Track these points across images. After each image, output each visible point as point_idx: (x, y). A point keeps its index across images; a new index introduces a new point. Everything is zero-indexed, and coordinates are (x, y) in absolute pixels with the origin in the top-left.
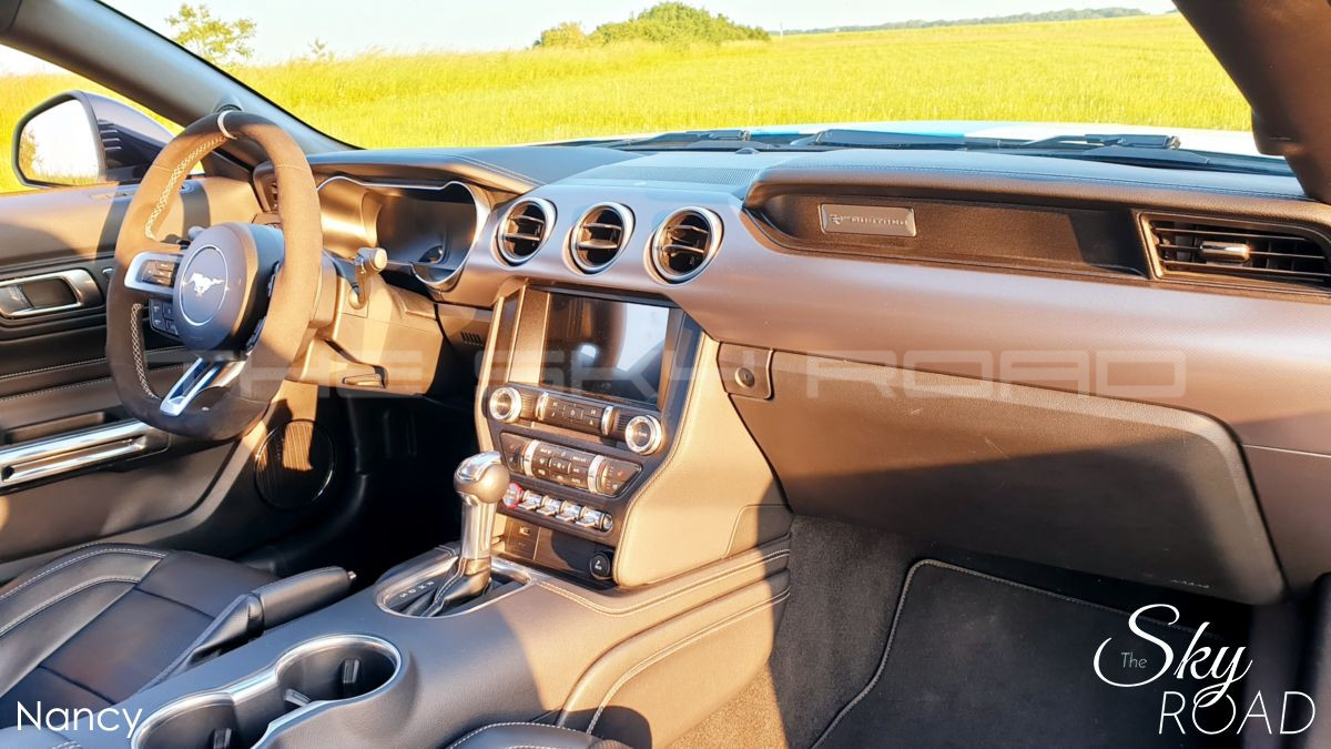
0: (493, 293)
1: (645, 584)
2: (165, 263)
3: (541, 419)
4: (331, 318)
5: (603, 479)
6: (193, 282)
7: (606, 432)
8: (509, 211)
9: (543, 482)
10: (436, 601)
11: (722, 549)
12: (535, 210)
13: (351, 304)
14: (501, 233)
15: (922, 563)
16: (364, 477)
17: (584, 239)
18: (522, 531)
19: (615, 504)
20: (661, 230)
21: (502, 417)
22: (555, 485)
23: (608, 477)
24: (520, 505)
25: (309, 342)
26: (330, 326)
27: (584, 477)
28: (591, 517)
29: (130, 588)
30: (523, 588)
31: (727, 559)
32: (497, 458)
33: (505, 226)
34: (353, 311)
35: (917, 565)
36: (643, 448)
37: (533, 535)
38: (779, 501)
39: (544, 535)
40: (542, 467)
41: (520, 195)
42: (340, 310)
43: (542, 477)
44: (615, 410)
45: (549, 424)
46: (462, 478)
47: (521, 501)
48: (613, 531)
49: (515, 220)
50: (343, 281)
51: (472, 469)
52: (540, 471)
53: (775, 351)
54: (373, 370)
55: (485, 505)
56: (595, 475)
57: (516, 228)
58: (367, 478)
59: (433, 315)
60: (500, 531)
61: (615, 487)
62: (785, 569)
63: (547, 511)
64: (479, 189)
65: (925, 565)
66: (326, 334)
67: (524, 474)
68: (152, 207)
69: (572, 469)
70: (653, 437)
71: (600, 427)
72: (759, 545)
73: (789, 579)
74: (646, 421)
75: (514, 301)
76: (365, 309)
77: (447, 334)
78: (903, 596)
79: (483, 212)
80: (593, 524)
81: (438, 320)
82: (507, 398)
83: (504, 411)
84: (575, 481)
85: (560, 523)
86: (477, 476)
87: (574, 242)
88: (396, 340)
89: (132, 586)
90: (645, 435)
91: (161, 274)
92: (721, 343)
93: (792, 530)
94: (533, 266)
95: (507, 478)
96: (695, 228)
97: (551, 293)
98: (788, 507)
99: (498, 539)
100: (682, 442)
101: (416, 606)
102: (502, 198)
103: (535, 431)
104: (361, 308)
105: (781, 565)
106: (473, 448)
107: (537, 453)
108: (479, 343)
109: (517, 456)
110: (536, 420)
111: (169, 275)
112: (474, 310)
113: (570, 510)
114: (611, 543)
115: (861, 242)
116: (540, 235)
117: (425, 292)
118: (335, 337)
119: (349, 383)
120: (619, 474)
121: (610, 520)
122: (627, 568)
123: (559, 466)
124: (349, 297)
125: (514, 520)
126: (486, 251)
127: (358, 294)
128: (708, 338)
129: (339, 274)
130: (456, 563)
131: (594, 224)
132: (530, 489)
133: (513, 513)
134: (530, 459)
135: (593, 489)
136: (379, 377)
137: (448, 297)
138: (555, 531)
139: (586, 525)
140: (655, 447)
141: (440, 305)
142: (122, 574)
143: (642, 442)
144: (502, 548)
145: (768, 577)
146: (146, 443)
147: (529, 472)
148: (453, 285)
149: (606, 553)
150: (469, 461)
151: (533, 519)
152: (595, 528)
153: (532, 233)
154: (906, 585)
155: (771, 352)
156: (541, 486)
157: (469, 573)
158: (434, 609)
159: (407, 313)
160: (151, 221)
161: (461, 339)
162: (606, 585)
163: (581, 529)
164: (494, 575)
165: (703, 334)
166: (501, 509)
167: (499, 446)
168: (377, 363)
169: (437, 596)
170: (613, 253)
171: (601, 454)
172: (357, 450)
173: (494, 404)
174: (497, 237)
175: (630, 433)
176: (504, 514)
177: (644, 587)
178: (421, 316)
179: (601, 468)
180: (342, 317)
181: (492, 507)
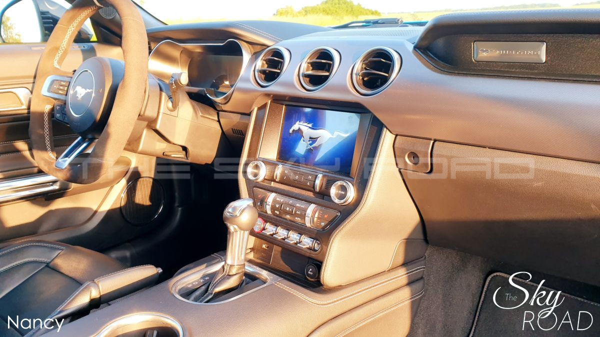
0: (250, 105)
1: (340, 286)
2: (64, 81)
3: (278, 180)
4: (155, 115)
5: (315, 219)
6: (76, 92)
7: (318, 189)
8: (262, 55)
9: (278, 218)
10: (209, 292)
11: (387, 265)
12: (278, 54)
13: (168, 108)
14: (257, 68)
15: (495, 274)
16: (180, 209)
17: (307, 70)
18: (264, 246)
19: (323, 235)
20: (359, 62)
21: (254, 178)
22: (284, 220)
23: (318, 218)
24: (263, 231)
25: (143, 130)
26: (155, 120)
27: (303, 216)
28: (307, 242)
29: (44, 265)
30: (265, 285)
31: (389, 271)
32: (251, 202)
33: (260, 64)
34: (169, 112)
35: (492, 275)
36: (342, 201)
37: (270, 249)
38: (421, 236)
39: (277, 250)
40: (277, 209)
41: (268, 47)
42: (162, 110)
43: (277, 216)
44: (324, 176)
45: (282, 183)
46: (228, 214)
47: (264, 229)
48: (320, 251)
49: (265, 60)
50: (164, 94)
51: (234, 209)
52: (276, 212)
53: (435, 141)
54: (181, 149)
55: (242, 231)
56: (310, 216)
57: (266, 66)
58: (182, 210)
59: (217, 119)
60: (251, 245)
61: (323, 224)
62: (422, 278)
63: (280, 236)
64: (245, 43)
65: (497, 275)
66: (153, 125)
67: (266, 212)
68: (57, 49)
69: (295, 212)
70: (348, 194)
71: (314, 187)
72: (405, 264)
73: (424, 284)
74: (345, 184)
75: (263, 110)
76: (177, 110)
77: (224, 130)
78: (484, 293)
79: (246, 56)
80: (308, 246)
81: (219, 121)
82: (257, 167)
83: (256, 175)
84: (298, 219)
85: (288, 244)
86: (237, 213)
87: (301, 72)
88: (195, 130)
89: (45, 265)
90: (343, 193)
91: (61, 88)
92: (397, 135)
93: (426, 254)
94: (274, 88)
95: (257, 215)
96: (382, 60)
97: (285, 105)
98: (426, 240)
99: (250, 250)
100: (368, 198)
101: (197, 293)
102: (258, 48)
103: (274, 188)
104: (174, 111)
105: (420, 276)
106: (236, 196)
107: (275, 201)
108: (242, 135)
109: (263, 201)
110: (275, 181)
111: (66, 88)
112: (240, 115)
113: (294, 237)
114: (319, 258)
115: (501, 67)
116: (281, 69)
117: (212, 105)
118: (158, 127)
119: (166, 155)
120: (326, 216)
121: (319, 244)
122: (329, 276)
123: (288, 209)
124: (166, 104)
125: (260, 240)
126: (248, 80)
127: (172, 102)
128: (388, 131)
129: (161, 90)
130: (223, 267)
131: (315, 60)
132: (270, 222)
133: (259, 236)
134: (270, 204)
135: (308, 224)
136: (184, 152)
137: (225, 107)
138: (283, 249)
139: (304, 247)
140: (350, 200)
141: (220, 112)
142: (41, 257)
143: (341, 197)
144: (251, 256)
145: (409, 284)
146: (60, 186)
147: (269, 212)
148: (228, 100)
149: (315, 264)
150: (234, 204)
151: (271, 240)
152: (310, 249)
153: (276, 68)
154: (486, 287)
155: (432, 142)
156: (276, 220)
157: (231, 274)
158: (207, 296)
159: (202, 116)
160: (57, 58)
161: (232, 133)
162: (315, 284)
163: (300, 249)
164: (247, 275)
165: (385, 129)
166: (252, 233)
167: (252, 195)
168: (183, 144)
169: (210, 287)
170: (327, 78)
171: (314, 203)
172: (176, 194)
173: (250, 170)
174: (254, 71)
175: (333, 191)
176: (253, 236)
177: (339, 288)
178: (209, 118)
179: (314, 213)
180: (163, 115)
181: (247, 233)
